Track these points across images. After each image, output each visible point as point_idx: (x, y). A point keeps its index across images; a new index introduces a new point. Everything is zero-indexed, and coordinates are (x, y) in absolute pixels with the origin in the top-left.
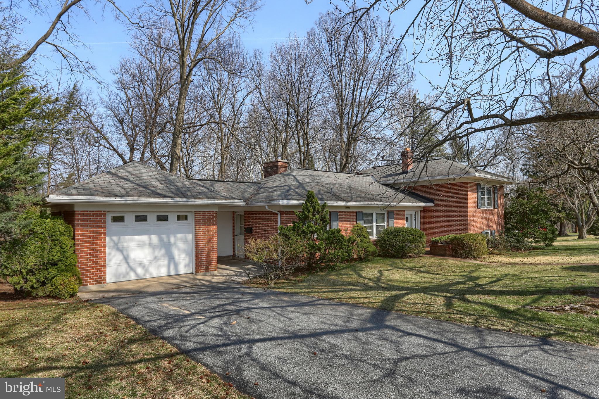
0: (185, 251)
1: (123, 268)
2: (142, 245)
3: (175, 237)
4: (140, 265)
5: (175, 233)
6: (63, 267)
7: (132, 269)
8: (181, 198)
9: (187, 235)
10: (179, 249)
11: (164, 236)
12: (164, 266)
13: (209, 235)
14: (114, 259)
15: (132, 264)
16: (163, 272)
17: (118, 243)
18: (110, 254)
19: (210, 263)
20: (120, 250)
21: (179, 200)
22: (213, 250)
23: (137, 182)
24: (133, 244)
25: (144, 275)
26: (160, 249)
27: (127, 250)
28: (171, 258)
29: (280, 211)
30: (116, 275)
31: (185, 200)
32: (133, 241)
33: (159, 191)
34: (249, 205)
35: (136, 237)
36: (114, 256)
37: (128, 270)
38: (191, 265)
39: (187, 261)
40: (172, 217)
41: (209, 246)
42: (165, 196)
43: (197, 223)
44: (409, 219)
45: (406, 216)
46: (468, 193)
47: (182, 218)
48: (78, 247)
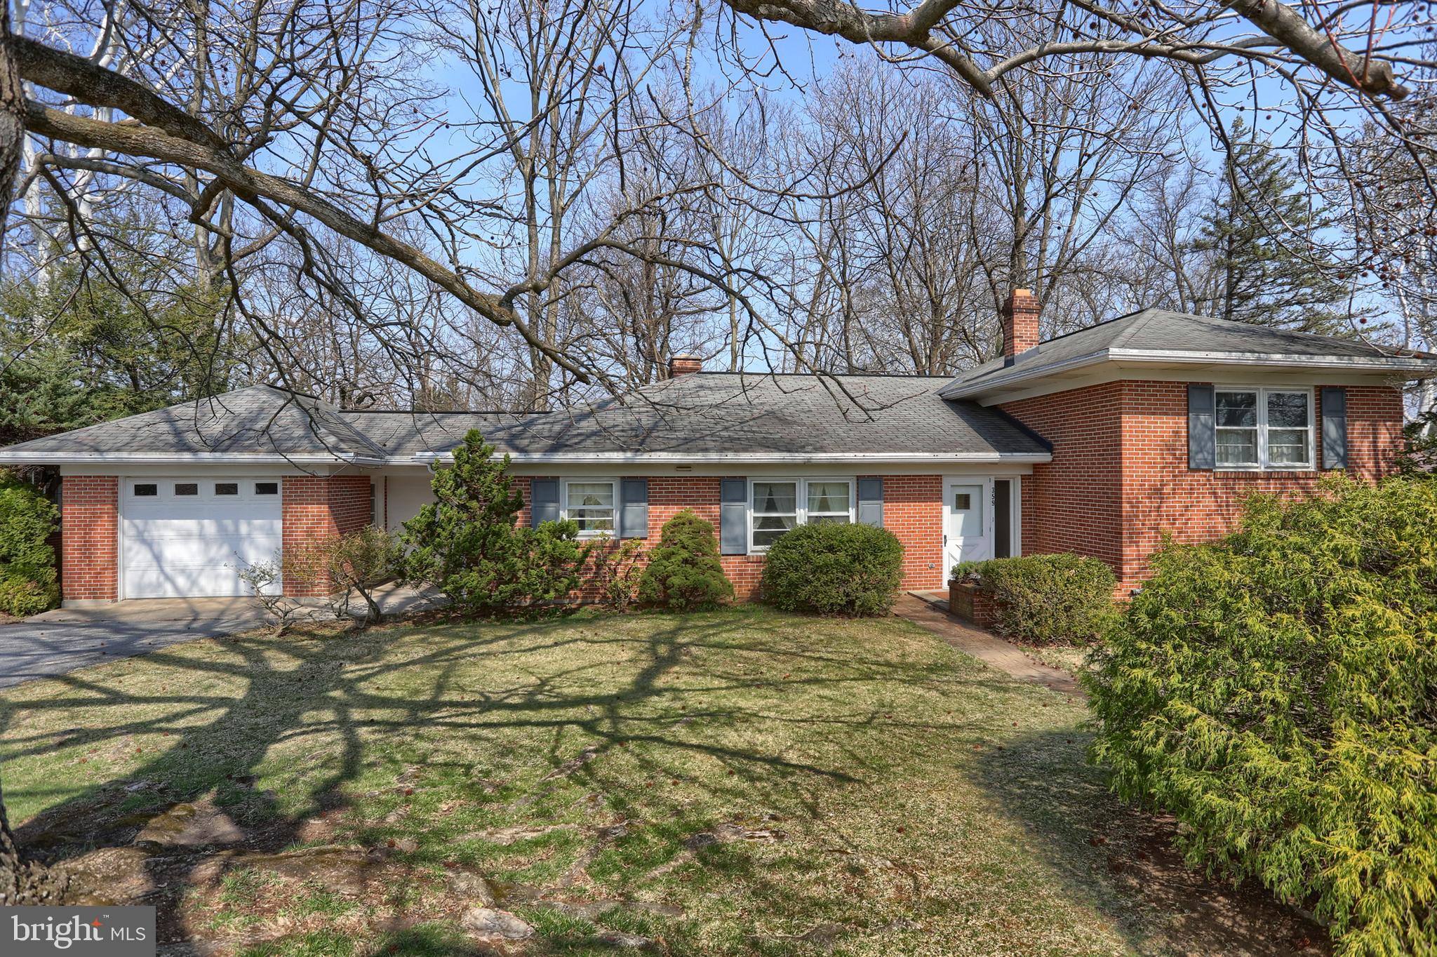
0: (269, 551)
1: (153, 575)
2: (186, 536)
3: (249, 524)
4: (182, 571)
5: (249, 518)
7: (168, 578)
9: (271, 522)
10: (257, 548)
11: (228, 523)
12: (227, 577)
15: (168, 569)
16: (225, 589)
17: (144, 531)
18: (130, 549)
19: (311, 579)
20: (149, 545)
24: (169, 534)
25: (190, 590)
26: (221, 546)
27: (159, 544)
30: (140, 587)
32: (166, 527)
35: (175, 522)
36: (138, 553)
37: (162, 578)
40: (247, 489)
43: (287, 501)
44: (974, 501)
45: (948, 492)
46: (1125, 418)
47: (266, 489)
48: (67, 534)
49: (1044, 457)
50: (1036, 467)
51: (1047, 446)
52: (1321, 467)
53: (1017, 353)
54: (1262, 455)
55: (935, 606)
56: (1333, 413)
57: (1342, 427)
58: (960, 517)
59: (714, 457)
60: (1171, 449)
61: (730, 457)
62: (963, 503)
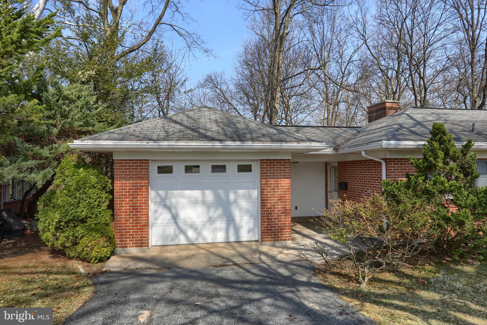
0: (248, 211)
1: (172, 230)
2: (194, 202)
3: (235, 193)
4: (192, 226)
5: (235, 189)
6: (93, 226)
7: (182, 231)
8: (234, 140)
9: (251, 191)
10: (240, 209)
11: (221, 192)
12: (221, 229)
13: (279, 192)
14: (161, 218)
15: (181, 225)
16: (220, 237)
17: (166, 198)
18: (156, 211)
19: (281, 230)
20: (169, 208)
21: (230, 143)
22: (285, 212)
23: (189, 125)
24: (183, 201)
25: (197, 239)
26: (216, 209)
27: (175, 208)
28: (230, 221)
29: (385, 160)
30: (164, 237)
31: (238, 143)
32: (182, 196)
33: (209, 134)
34: (341, 151)
35: (187, 192)
36: (161, 214)
37: (177, 232)
38: (256, 230)
39: (251, 225)
40: (231, 168)
41: (279, 207)
42: (212, 139)
43: (263, 176)
47: (244, 169)
48: (117, 201)
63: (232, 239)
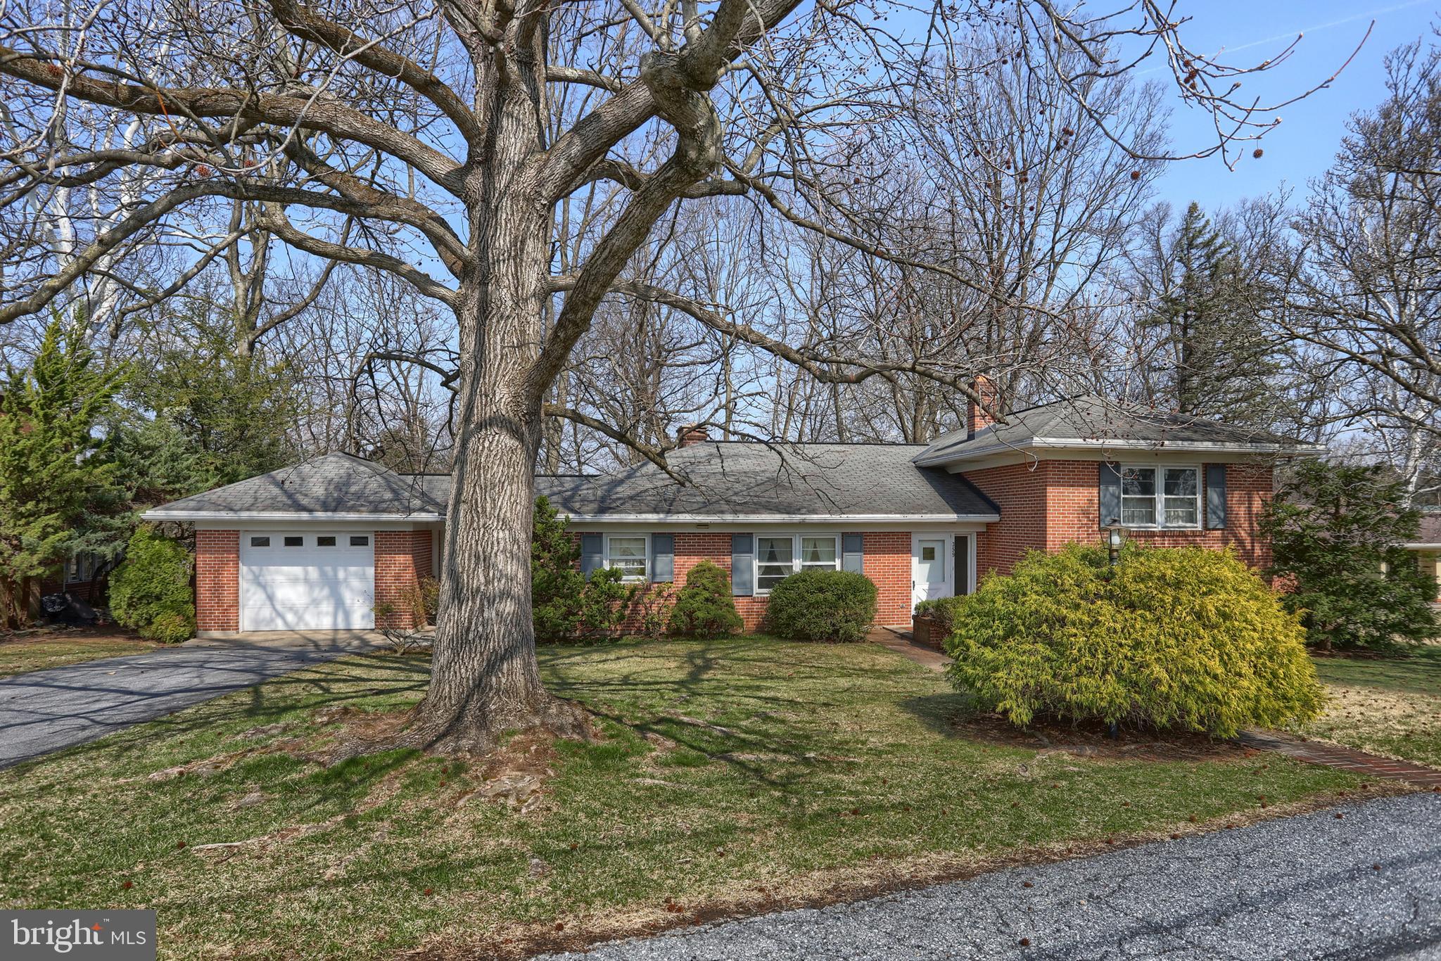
0: (362, 593)
1: (267, 612)
2: (294, 580)
3: (346, 570)
4: (291, 609)
5: (346, 564)
6: (169, 603)
7: (279, 615)
8: (328, 511)
9: (365, 568)
10: (352, 590)
11: (329, 569)
12: (327, 613)
13: (396, 570)
14: (254, 598)
15: (279, 607)
16: (326, 623)
17: (259, 576)
18: (248, 590)
19: (398, 615)
20: (263, 587)
23: (291, 488)
24: (279, 578)
25: (297, 624)
26: (322, 589)
27: (272, 587)
28: (339, 603)
30: (256, 621)
32: (277, 572)
33: (304, 500)
35: (285, 568)
36: (254, 594)
37: (274, 615)
38: (370, 616)
39: (364, 609)
40: (343, 541)
43: (379, 551)
44: (937, 554)
45: (916, 545)
46: (1050, 489)
47: (358, 541)
48: (200, 577)
49: (994, 518)
50: (988, 525)
51: (996, 509)
52: (1206, 527)
53: (977, 429)
54: (1160, 516)
55: (903, 636)
56: (1215, 485)
57: (1223, 496)
58: (926, 566)
59: (729, 518)
60: (1085, 513)
61: (742, 518)
62: (928, 555)
63: (341, 625)
